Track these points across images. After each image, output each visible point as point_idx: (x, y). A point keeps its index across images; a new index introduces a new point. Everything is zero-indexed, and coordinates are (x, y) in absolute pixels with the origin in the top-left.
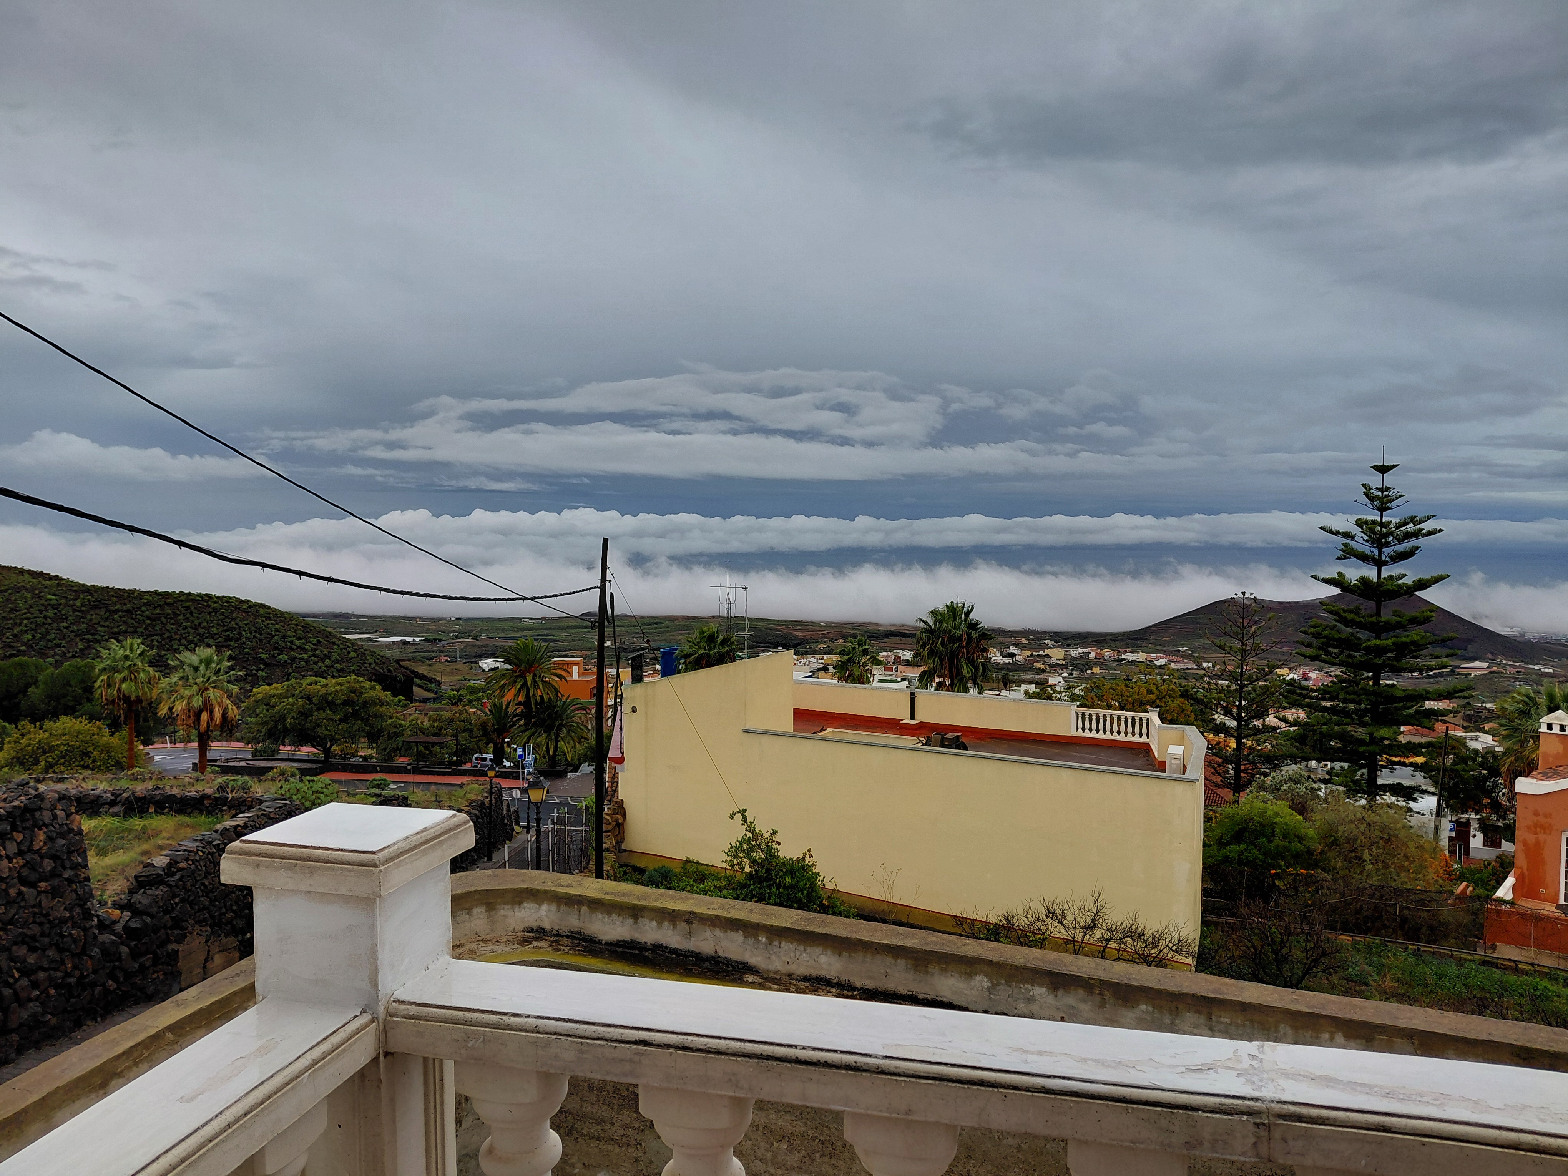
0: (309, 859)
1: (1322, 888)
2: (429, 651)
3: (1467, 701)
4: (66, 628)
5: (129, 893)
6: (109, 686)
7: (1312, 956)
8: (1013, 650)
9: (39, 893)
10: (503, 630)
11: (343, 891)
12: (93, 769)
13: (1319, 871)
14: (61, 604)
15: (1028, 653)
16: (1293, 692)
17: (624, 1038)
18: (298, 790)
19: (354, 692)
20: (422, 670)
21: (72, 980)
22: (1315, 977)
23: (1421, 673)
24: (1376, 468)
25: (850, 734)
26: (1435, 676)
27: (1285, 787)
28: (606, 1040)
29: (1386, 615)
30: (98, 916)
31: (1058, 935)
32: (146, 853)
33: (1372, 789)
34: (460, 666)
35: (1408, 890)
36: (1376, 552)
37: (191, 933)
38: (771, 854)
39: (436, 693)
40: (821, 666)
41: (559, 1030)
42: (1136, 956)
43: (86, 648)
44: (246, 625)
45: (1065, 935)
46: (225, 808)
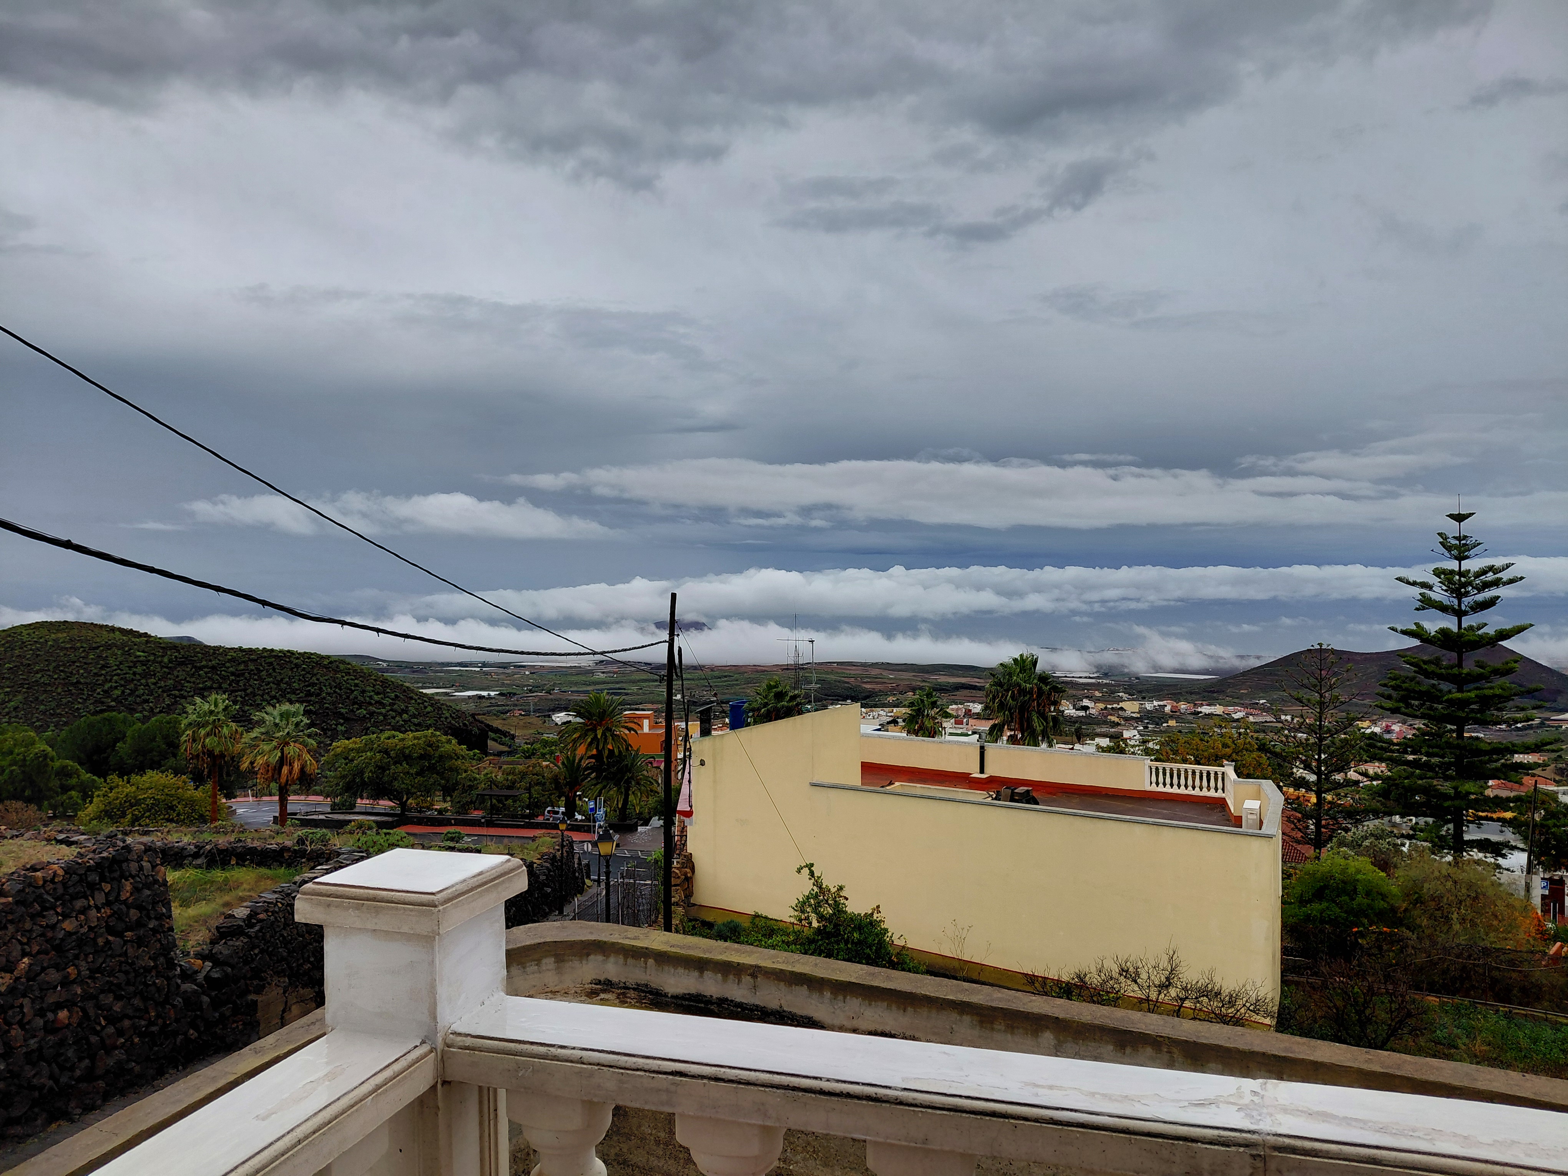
0: (374, 899)
1: (1407, 946)
2: (504, 705)
3: (1558, 754)
4: (154, 684)
5: (211, 943)
6: (194, 740)
7: (1396, 1017)
8: (1086, 702)
9: (126, 942)
10: (576, 684)
11: (405, 929)
12: (177, 822)
13: (1405, 930)
14: (149, 661)
15: (1101, 706)
16: (1373, 746)
17: (662, 1069)
18: (375, 843)
19: (430, 746)
20: (496, 723)
21: (154, 1029)
22: (1401, 1039)
23: (1509, 725)
24: (1451, 516)
25: (919, 788)
26: (1524, 729)
27: (1367, 843)
28: (645, 1071)
29: (1469, 667)
30: (181, 966)
31: (1132, 994)
32: (227, 904)
33: (1459, 845)
34: (533, 719)
35: (1497, 950)
36: (1456, 602)
37: (269, 984)
38: (838, 909)
39: (510, 747)
40: (891, 719)
41: (602, 1061)
42: (1212, 1015)
43: (173, 704)
44: (326, 680)
45: (1139, 994)
46: (304, 860)
